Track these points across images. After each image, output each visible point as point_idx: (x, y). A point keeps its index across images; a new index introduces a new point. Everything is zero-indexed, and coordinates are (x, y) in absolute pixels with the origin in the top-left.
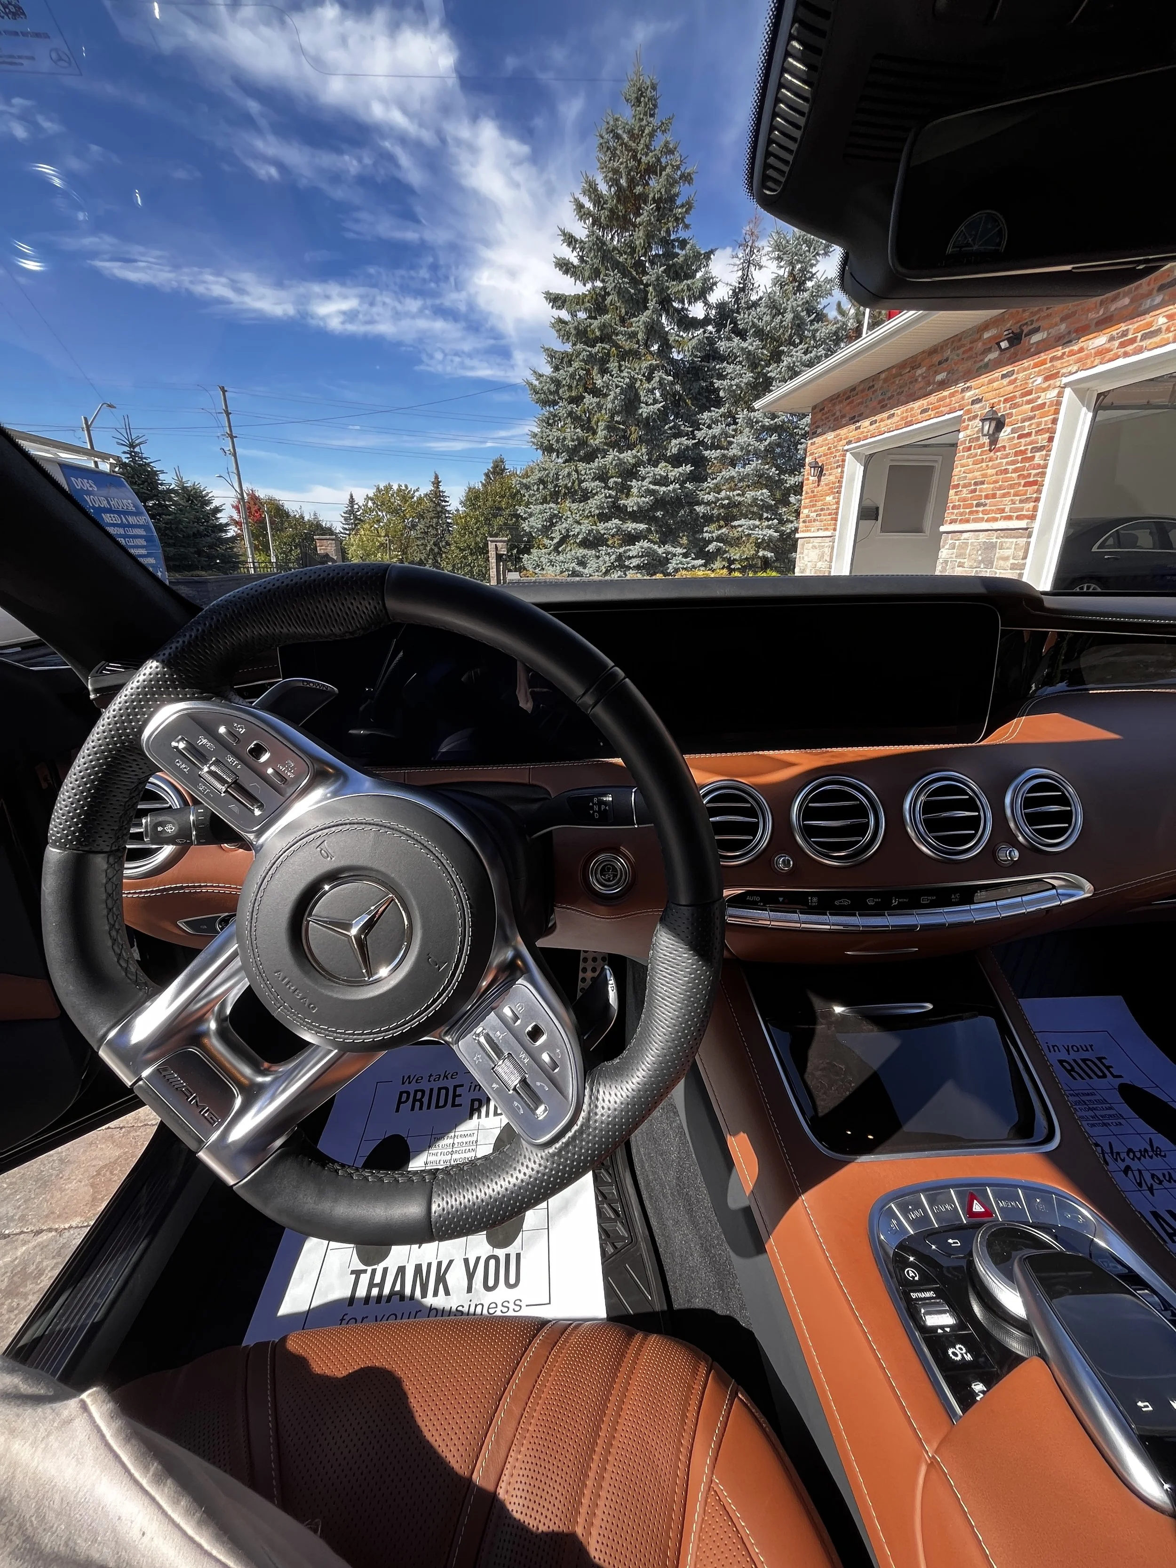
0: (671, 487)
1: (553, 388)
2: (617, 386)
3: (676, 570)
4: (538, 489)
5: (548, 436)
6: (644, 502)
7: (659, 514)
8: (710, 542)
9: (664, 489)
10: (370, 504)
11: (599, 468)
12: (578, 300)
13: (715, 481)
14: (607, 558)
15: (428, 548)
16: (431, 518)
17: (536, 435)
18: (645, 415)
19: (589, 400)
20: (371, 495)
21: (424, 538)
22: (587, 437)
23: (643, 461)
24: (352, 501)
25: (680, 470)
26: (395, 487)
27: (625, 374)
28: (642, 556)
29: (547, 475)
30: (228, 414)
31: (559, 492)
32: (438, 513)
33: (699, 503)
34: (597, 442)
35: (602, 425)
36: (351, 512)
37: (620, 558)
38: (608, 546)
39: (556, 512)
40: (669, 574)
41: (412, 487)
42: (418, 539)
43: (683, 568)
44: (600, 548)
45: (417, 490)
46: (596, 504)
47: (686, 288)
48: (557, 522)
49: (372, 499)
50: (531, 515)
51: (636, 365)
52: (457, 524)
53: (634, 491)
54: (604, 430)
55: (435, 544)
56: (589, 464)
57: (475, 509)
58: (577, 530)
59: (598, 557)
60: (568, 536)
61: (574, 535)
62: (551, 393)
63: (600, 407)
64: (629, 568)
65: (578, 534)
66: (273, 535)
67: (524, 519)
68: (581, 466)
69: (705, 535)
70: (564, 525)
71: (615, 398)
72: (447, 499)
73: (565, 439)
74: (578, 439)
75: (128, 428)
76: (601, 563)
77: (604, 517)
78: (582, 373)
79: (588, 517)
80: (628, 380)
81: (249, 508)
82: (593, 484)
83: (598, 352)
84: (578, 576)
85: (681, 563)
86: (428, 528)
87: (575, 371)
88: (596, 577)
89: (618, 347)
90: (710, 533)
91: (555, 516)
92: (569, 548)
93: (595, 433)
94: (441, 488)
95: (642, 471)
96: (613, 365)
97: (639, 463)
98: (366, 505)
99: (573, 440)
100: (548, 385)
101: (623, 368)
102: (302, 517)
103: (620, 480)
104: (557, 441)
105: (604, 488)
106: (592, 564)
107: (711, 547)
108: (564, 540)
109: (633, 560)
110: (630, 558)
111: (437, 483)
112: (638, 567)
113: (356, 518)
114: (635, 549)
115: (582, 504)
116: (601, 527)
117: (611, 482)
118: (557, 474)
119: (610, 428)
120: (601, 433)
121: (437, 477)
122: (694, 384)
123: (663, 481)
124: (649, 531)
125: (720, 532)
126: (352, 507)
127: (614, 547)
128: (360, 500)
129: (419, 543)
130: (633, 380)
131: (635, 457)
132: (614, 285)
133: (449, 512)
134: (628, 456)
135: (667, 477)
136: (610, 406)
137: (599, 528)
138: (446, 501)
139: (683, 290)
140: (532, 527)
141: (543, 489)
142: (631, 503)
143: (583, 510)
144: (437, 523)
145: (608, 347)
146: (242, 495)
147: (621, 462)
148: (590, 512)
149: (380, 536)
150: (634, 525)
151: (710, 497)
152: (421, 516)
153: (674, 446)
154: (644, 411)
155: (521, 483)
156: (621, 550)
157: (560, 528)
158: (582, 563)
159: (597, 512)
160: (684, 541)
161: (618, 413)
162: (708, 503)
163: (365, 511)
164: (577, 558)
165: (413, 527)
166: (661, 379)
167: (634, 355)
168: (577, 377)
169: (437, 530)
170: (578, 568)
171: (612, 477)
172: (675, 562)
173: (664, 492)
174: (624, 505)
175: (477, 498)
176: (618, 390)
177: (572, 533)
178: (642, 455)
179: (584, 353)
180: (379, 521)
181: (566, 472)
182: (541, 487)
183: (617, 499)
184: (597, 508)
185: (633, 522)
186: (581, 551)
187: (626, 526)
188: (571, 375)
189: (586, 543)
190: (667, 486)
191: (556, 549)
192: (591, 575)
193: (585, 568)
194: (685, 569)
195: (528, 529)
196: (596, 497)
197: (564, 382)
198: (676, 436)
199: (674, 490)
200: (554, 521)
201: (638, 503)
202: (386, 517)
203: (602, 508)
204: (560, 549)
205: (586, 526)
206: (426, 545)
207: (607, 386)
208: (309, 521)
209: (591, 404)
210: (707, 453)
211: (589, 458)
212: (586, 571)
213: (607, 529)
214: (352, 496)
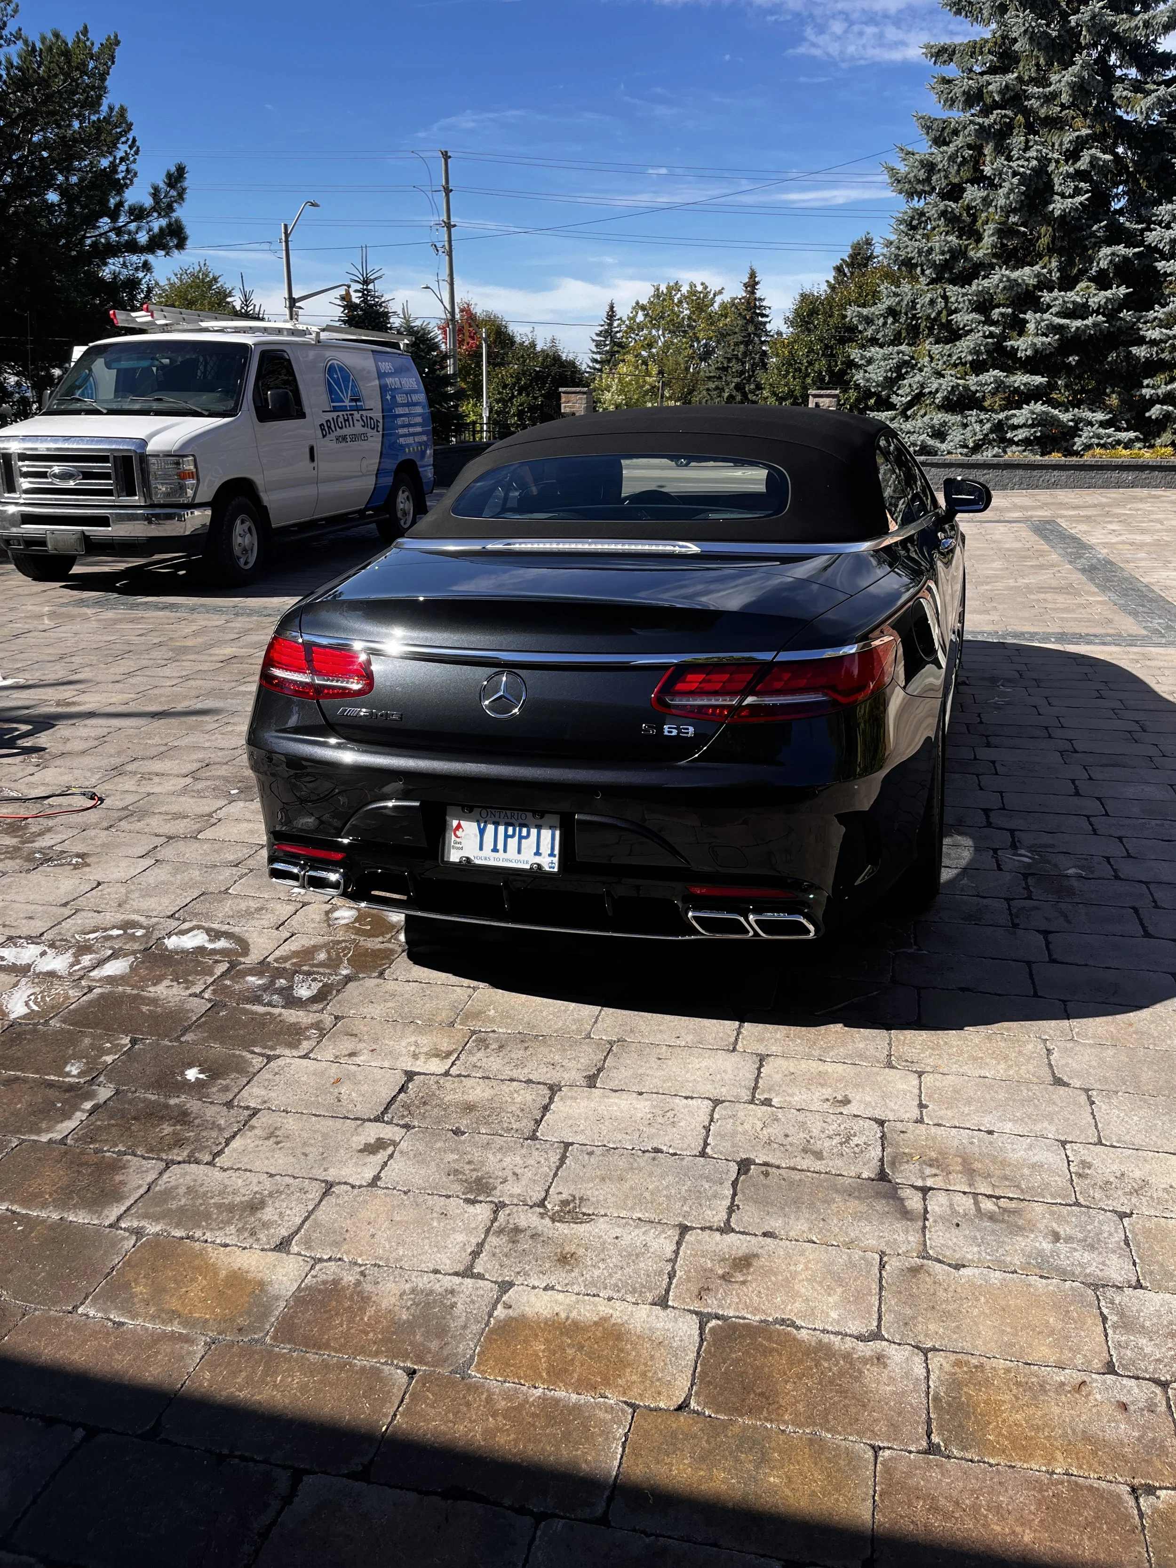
0: (1089, 321)
1: (922, 175)
2: (1015, 174)
3: (1088, 447)
4: (885, 324)
5: (907, 246)
6: (1043, 344)
7: (1073, 359)
8: (1152, 402)
9: (1078, 323)
10: (640, 317)
11: (978, 293)
12: (975, 49)
13: (1165, 310)
14: (977, 427)
15: (726, 395)
16: (737, 344)
17: (891, 243)
18: (1057, 213)
19: (973, 194)
20: (644, 301)
21: (720, 378)
22: (967, 246)
23: (1051, 281)
24: (611, 315)
25: (1108, 293)
26: (685, 289)
27: (1032, 153)
28: (1032, 426)
29: (899, 303)
30: (448, 191)
31: (917, 326)
32: (749, 335)
33: (1141, 341)
34: (980, 254)
35: (990, 228)
36: (608, 333)
37: (999, 427)
38: (983, 409)
39: (907, 358)
40: (1077, 453)
41: (713, 287)
42: (709, 378)
43: (1098, 445)
44: (968, 413)
45: (720, 292)
46: (968, 347)
47: (1141, 24)
48: (907, 372)
49: (643, 308)
50: (870, 361)
51: (1055, 139)
52: (777, 355)
53: (1031, 327)
54: (993, 235)
55: (739, 387)
56: (963, 287)
57: (809, 330)
58: (935, 386)
59: (965, 426)
60: (921, 395)
61: (930, 393)
62: (919, 181)
63: (987, 202)
64: (1011, 442)
65: (937, 391)
66: (488, 373)
67: (858, 367)
68: (952, 291)
69: (1144, 391)
70: (916, 379)
71: (1011, 190)
72: (766, 312)
73: (931, 250)
74: (951, 251)
75: (365, 262)
76: (969, 435)
77: (978, 367)
78: (968, 153)
79: (955, 365)
80: (1034, 163)
81: (461, 330)
82: (967, 317)
83: (995, 123)
84: (929, 454)
85: (1099, 437)
86: (729, 360)
87: (957, 151)
88: (957, 457)
89: (1027, 112)
90: (1153, 387)
91: (906, 363)
92: (922, 412)
93: (979, 239)
94: (758, 295)
95: (1046, 297)
96: (1017, 140)
97: (1045, 284)
98: (633, 319)
99: (943, 253)
100: (915, 170)
101: (1031, 144)
102: (533, 345)
103: (1010, 310)
104: (920, 252)
105: (984, 323)
106: (955, 436)
107: (1155, 412)
108: (917, 399)
109: (1020, 431)
110: (1015, 427)
111: (752, 285)
112: (1027, 442)
113: (614, 343)
114: (1022, 415)
115: (948, 347)
116: (972, 381)
117: (996, 314)
118: (913, 302)
119: (1005, 231)
120: (988, 239)
121: (753, 275)
122: (1153, 158)
123: (1080, 311)
124: (1051, 386)
125: (1169, 387)
126: (610, 325)
127: (993, 411)
128: (623, 312)
129: (711, 385)
130: (1044, 161)
131: (1038, 275)
132: (1023, 29)
133: (767, 333)
134: (1026, 275)
135: (1085, 305)
136: (1002, 202)
137: (970, 382)
138: (763, 316)
139: (1137, 28)
140: (868, 380)
141: (893, 323)
142: (1023, 345)
143: (950, 356)
144: (745, 354)
145: (1009, 113)
146: (453, 313)
147: (1013, 284)
148: (960, 358)
149: (650, 376)
150: (1026, 378)
151: (1154, 334)
152: (722, 336)
153: (1105, 257)
154: (1058, 206)
155: (860, 315)
156: (1002, 416)
157: (913, 380)
158: (940, 434)
159: (970, 358)
160: (1114, 400)
161: (1014, 211)
162: (1153, 343)
163: (631, 329)
164: (932, 427)
165: (706, 355)
166: (1093, 158)
167: (1055, 124)
168: (959, 159)
169: (743, 363)
170: (930, 442)
171: (998, 306)
172: (1085, 435)
173: (1078, 328)
174: (1012, 347)
175: (813, 312)
176: (1015, 181)
177: (927, 390)
178: (1050, 272)
179: (972, 127)
180: (650, 346)
181: (928, 299)
182: (890, 320)
183: (1003, 337)
184: (970, 353)
185: (1026, 372)
186: (940, 416)
187: (1012, 379)
188: (950, 158)
189: (949, 406)
190: (1083, 319)
191: (903, 413)
192: (949, 453)
193: (943, 442)
194: (1103, 446)
195: (862, 382)
196: (968, 338)
197: (940, 166)
198: (1110, 241)
199: (1095, 325)
200: (904, 371)
201: (1035, 344)
202: (661, 337)
203: (978, 353)
204: (909, 413)
205: (947, 382)
206: (723, 390)
207: (1000, 174)
208: (543, 351)
209: (974, 199)
210: (1161, 265)
211: (964, 279)
212: (943, 446)
213: (982, 385)
214: (612, 307)
